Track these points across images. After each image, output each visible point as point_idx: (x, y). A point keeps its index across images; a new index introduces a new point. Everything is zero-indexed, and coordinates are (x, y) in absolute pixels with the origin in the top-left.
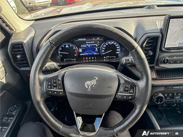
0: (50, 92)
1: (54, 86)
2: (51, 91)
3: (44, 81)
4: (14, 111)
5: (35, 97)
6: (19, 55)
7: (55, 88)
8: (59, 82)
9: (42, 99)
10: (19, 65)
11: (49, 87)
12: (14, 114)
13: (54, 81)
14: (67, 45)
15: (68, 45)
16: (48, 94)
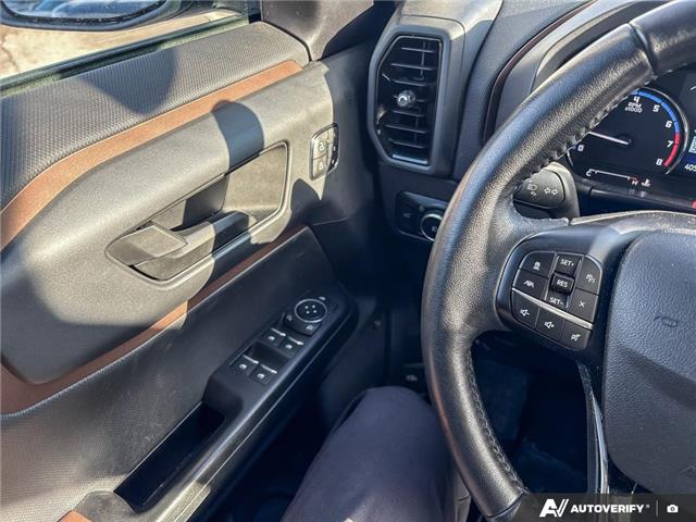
0: (524, 312)
1: (555, 289)
2: (532, 308)
3: (509, 243)
4: (312, 316)
5: (441, 306)
6: (408, 94)
7: (553, 300)
8: (590, 277)
9: (471, 329)
10: (390, 140)
11: (529, 283)
12: (310, 328)
13: (564, 262)
14: (637, 99)
15: (642, 100)
16: (509, 315)
